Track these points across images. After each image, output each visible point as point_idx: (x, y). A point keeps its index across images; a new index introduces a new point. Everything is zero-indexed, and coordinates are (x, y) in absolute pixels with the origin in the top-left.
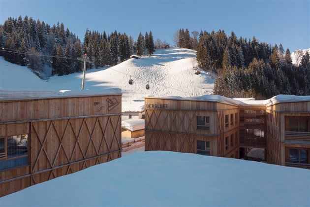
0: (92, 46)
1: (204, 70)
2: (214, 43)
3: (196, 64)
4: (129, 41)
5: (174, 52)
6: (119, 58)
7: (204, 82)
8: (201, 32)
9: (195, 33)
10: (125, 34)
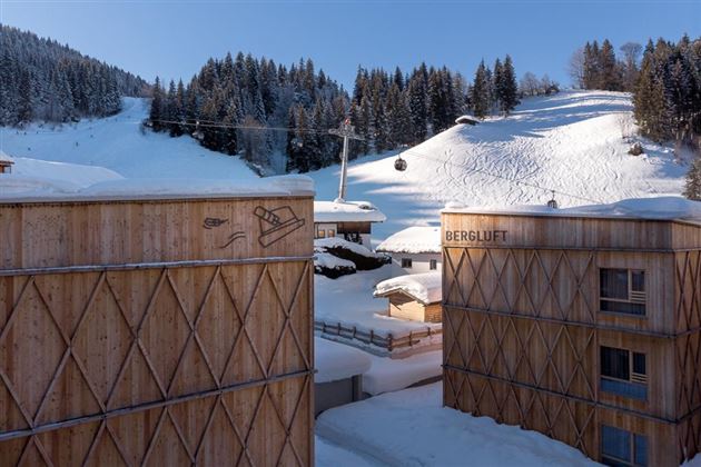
0: (370, 104)
1: (656, 142)
2: (686, 67)
3: (633, 128)
4: (454, 85)
5: (569, 102)
6: (429, 126)
7: (656, 174)
8: (647, 43)
9: (631, 49)
10: (445, 68)
